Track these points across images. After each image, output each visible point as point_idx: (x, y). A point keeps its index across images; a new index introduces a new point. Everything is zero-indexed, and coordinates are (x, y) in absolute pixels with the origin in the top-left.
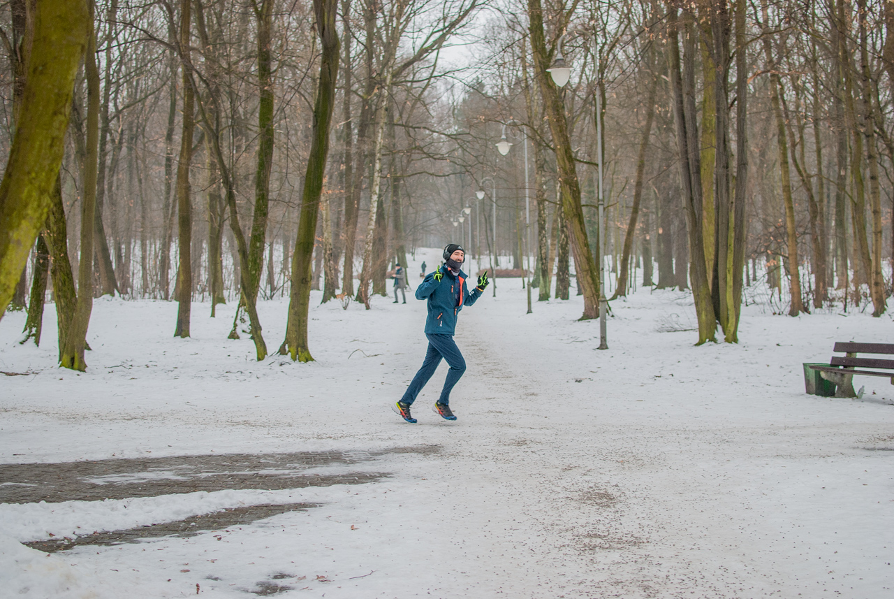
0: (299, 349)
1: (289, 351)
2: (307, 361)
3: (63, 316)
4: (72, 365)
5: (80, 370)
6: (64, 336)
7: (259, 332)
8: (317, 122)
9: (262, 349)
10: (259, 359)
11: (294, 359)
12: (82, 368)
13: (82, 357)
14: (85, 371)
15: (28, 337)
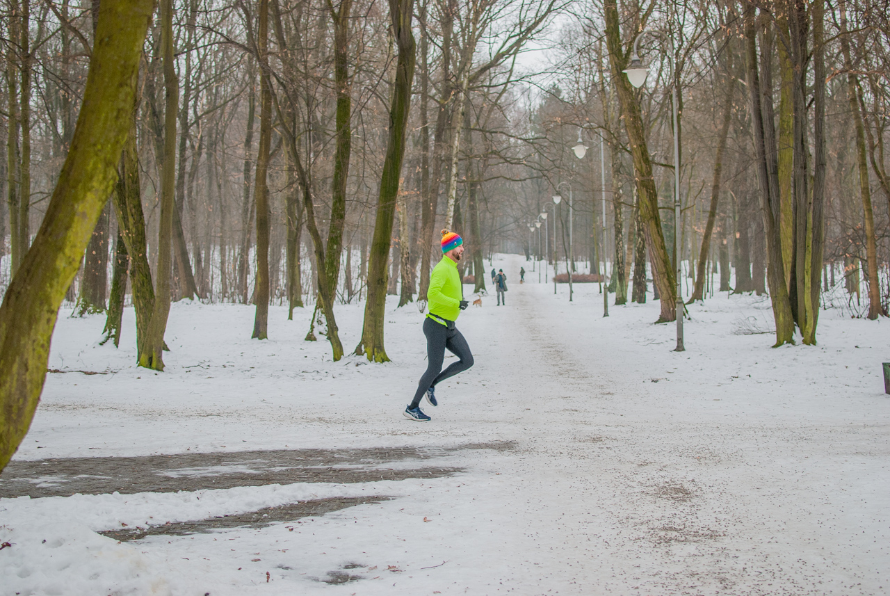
0: (375, 349)
1: (365, 352)
2: (383, 362)
3: (141, 316)
4: (150, 365)
5: (158, 370)
6: (142, 336)
7: (335, 332)
8: (393, 123)
9: (338, 349)
10: (335, 360)
11: (371, 360)
12: (160, 368)
13: (160, 357)
14: (162, 371)
15: (108, 338)
